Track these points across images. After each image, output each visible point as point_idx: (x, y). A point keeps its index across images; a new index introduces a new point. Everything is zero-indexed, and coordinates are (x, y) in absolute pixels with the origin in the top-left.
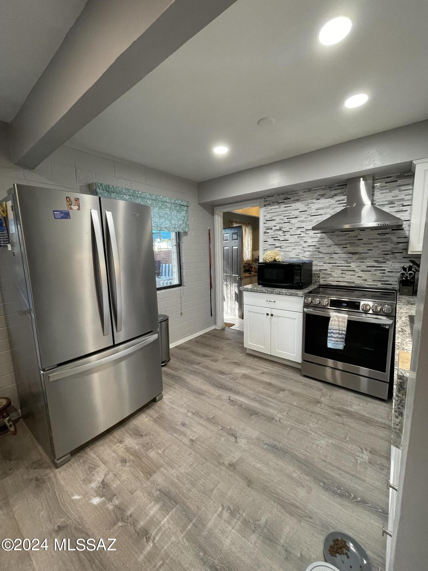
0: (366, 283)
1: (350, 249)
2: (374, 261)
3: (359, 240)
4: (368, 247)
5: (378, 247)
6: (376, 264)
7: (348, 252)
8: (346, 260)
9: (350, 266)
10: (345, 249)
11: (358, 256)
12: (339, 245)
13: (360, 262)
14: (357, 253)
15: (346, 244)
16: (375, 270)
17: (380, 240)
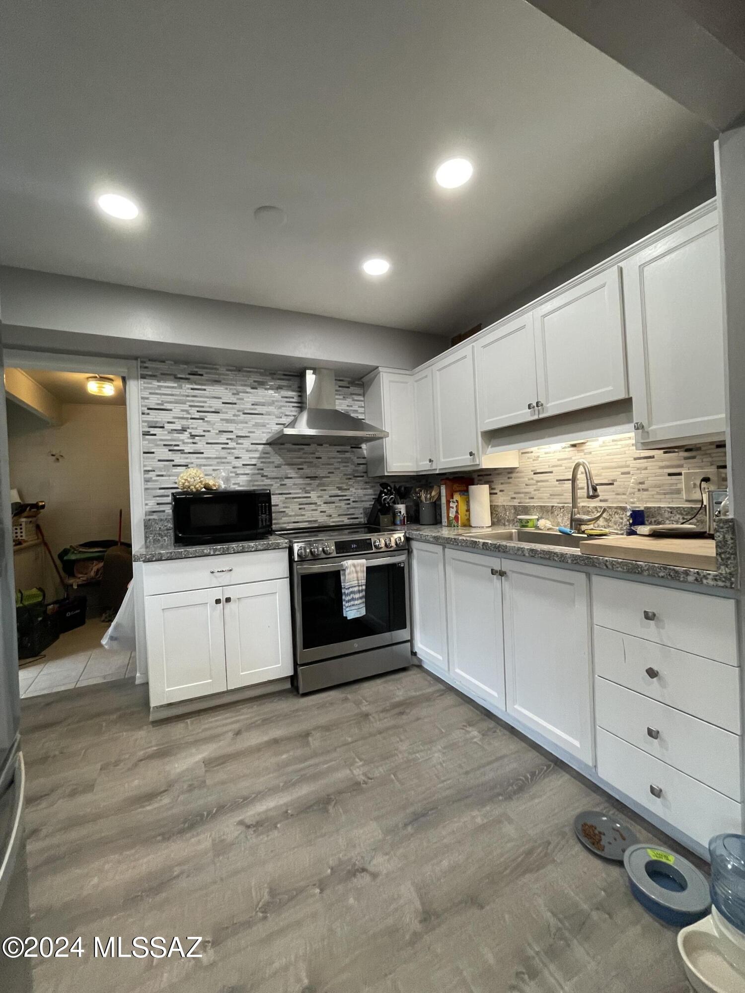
0: (331, 520)
1: (308, 471)
2: (337, 487)
3: (317, 458)
4: (329, 469)
5: (339, 468)
6: (339, 493)
7: (305, 476)
8: (304, 488)
9: (310, 497)
10: (300, 471)
11: (319, 481)
12: (292, 465)
13: (322, 490)
14: (317, 477)
15: (301, 464)
16: (340, 500)
17: (340, 460)
